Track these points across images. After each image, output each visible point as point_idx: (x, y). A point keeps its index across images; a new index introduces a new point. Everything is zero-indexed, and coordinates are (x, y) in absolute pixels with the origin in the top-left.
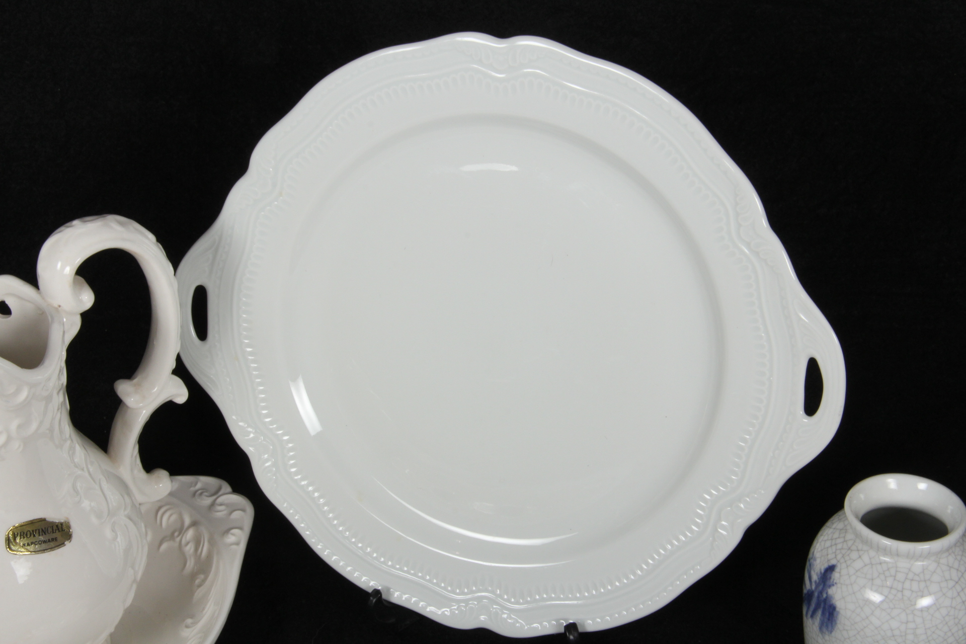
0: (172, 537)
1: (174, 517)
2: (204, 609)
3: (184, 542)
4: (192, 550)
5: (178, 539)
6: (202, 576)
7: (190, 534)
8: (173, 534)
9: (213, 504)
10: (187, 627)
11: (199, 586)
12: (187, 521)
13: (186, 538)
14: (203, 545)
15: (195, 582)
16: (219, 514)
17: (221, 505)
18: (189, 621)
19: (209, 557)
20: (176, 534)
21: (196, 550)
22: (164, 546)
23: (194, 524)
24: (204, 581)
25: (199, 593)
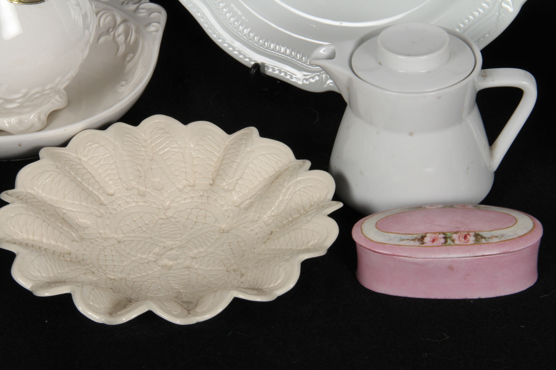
0: (108, 32)
1: (109, 18)
2: (134, 74)
3: (116, 34)
4: (123, 39)
5: (112, 33)
6: (132, 55)
7: (121, 29)
8: (108, 31)
9: (137, 9)
10: (122, 86)
11: (129, 61)
12: (119, 20)
13: (118, 31)
14: (131, 35)
15: (126, 59)
16: (142, 15)
17: (143, 9)
18: (123, 83)
19: (136, 42)
20: (111, 30)
21: (126, 39)
22: (102, 40)
23: (124, 21)
24: (132, 58)
25: (129, 66)
